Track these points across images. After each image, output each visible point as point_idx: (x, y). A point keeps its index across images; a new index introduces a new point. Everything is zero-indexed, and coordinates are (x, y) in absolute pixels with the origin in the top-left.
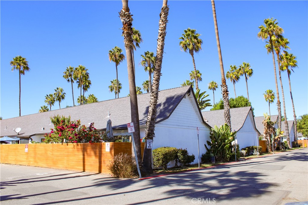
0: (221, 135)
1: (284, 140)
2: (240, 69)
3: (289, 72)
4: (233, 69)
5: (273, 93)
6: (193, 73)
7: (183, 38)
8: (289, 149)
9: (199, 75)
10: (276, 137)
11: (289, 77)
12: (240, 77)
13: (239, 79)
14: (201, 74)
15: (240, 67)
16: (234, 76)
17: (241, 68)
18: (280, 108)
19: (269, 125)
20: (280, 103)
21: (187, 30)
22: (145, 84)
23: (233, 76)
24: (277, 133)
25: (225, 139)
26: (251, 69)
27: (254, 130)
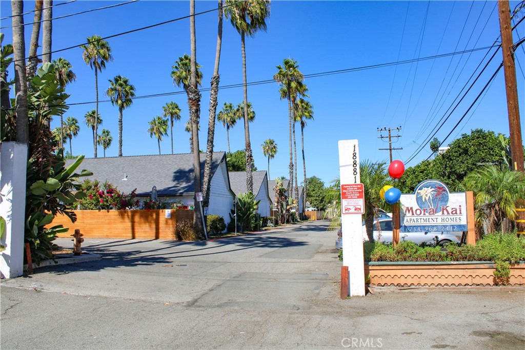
0: (247, 204)
1: (293, 211)
2: (238, 110)
3: (303, 124)
4: (228, 108)
5: (274, 144)
6: (168, 107)
7: (177, 66)
8: (298, 222)
9: (178, 110)
10: (288, 207)
11: (302, 130)
12: (237, 121)
13: (235, 123)
14: (180, 110)
15: (239, 106)
16: (229, 119)
17: (240, 109)
18: (293, 172)
19: (282, 193)
20: (293, 165)
21: (183, 57)
22: (91, 116)
23: (227, 119)
24: (289, 203)
25: (250, 208)
26: (253, 112)
27: (266, 198)
